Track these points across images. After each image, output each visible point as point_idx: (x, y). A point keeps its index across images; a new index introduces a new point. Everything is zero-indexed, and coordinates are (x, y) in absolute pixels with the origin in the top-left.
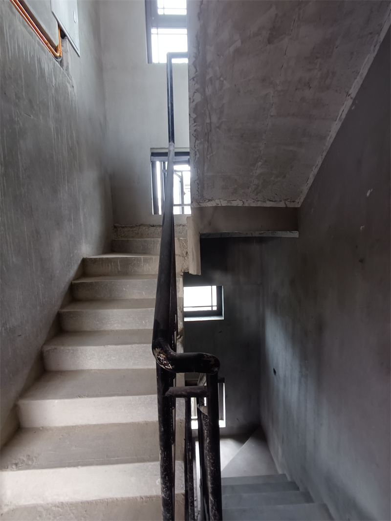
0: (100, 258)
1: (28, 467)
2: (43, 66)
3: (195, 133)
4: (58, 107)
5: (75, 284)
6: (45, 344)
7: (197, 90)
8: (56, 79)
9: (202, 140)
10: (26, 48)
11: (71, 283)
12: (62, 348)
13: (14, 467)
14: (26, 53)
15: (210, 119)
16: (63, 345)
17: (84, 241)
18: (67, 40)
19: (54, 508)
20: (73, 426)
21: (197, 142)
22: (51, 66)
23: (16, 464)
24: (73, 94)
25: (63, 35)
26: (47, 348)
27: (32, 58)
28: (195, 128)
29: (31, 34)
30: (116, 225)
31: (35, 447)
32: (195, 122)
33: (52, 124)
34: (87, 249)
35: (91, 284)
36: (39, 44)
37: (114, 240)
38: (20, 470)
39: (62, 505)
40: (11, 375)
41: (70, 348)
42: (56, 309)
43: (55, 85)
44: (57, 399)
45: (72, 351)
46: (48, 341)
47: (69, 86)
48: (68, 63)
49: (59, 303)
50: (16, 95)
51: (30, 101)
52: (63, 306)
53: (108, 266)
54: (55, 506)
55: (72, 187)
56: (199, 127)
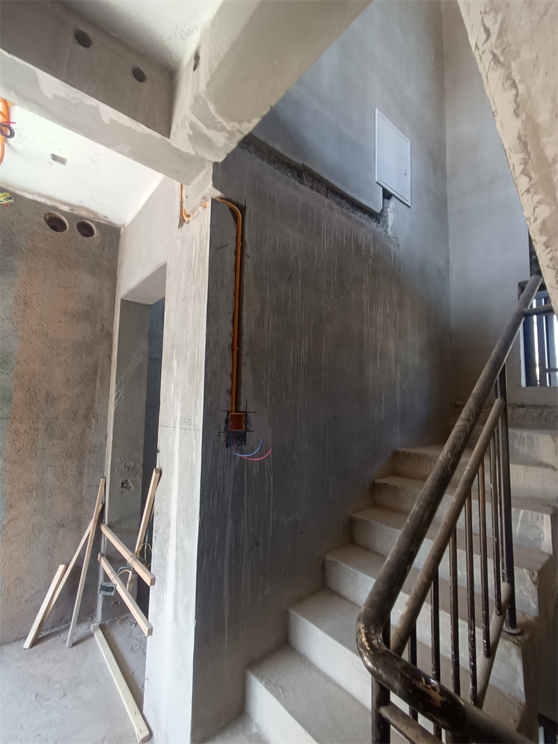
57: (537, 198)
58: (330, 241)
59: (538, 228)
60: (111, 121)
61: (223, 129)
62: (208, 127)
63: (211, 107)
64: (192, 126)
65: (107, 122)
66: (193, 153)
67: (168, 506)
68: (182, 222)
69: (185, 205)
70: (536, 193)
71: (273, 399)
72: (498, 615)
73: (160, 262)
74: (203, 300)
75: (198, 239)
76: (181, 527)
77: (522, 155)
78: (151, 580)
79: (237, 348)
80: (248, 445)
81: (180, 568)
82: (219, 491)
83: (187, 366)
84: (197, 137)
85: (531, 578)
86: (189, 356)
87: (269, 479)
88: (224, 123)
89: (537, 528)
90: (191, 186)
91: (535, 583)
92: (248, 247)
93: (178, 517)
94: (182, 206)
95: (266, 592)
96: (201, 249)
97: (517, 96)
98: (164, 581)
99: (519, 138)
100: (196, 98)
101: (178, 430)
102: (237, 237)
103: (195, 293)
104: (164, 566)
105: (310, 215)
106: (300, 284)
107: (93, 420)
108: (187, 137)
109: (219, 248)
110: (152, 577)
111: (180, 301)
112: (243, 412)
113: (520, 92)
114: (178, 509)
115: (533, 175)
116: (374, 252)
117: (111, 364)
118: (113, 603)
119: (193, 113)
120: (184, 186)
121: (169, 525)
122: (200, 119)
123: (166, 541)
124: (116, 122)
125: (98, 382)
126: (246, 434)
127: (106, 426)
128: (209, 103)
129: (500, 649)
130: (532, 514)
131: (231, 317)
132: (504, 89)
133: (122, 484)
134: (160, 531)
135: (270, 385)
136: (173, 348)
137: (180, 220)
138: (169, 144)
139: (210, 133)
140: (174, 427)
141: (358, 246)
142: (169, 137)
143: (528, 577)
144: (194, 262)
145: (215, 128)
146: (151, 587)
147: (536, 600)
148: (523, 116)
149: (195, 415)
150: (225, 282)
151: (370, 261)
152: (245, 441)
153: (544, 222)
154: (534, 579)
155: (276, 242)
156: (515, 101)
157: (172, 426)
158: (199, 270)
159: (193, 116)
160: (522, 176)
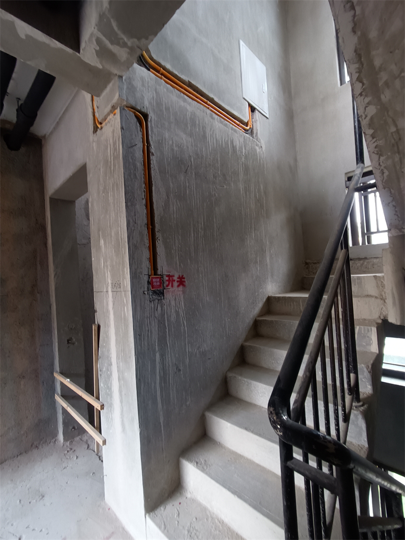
0: (283, 297)
1: (203, 470)
2: (235, 144)
3: (376, 149)
4: (246, 169)
5: (259, 320)
6: (229, 370)
7: (369, 104)
8: (245, 149)
9: (389, 154)
10: (222, 138)
11: (256, 319)
12: (240, 378)
13: (195, 464)
14: (222, 141)
15: (396, 126)
16: (241, 375)
17: (269, 280)
18: (257, 112)
19: (216, 521)
20: (240, 455)
21: (382, 158)
22: (242, 140)
23: (197, 463)
24: (262, 152)
25: (253, 109)
26: (230, 375)
27: (227, 143)
28: (376, 144)
29: (226, 125)
30: (308, 261)
31: (211, 456)
32: (373, 138)
33: (241, 186)
34: (273, 288)
35: (272, 322)
36: (232, 129)
37: (305, 277)
38: (198, 468)
39: (222, 522)
40: (202, 389)
41: (245, 380)
42: (240, 341)
43: (245, 154)
44: (229, 422)
45: (247, 383)
46: (231, 369)
47: (257, 148)
48: (257, 130)
49: (244, 336)
50: (213, 176)
51: (224, 175)
52: (246, 340)
53: (291, 305)
54: (218, 520)
55: (258, 233)
56: (381, 142)
57: (367, 100)
58: (213, 143)
59: (367, 123)
60: (27, 36)
61: (125, 45)
62: (112, 43)
63: (114, 25)
64: (99, 41)
65: (23, 37)
66: (101, 67)
67: (109, 350)
68: (96, 129)
69: (97, 115)
70: (366, 96)
71: (182, 265)
72: (350, 395)
73: (80, 163)
74: (121, 189)
75: (111, 141)
76: (121, 364)
77: (357, 66)
78: (101, 406)
79: (151, 227)
80: (166, 299)
81: (123, 393)
82: (148, 334)
83: (113, 243)
84: (103, 53)
85: (367, 369)
86: (113, 234)
87: (183, 323)
88: (125, 39)
89: (368, 337)
90: (101, 97)
91: (370, 372)
92: (152, 147)
93: (118, 358)
94: (94, 116)
95: (188, 403)
96: (115, 149)
97: (354, 16)
98: (111, 405)
99: (356, 51)
100: (101, 17)
101: (110, 293)
102: (143, 139)
103: (113, 185)
104: (110, 395)
105: (197, 122)
106: (194, 176)
107: (38, 295)
108: (94, 51)
109: (130, 148)
110: (102, 404)
111: (101, 192)
112: (160, 275)
113: (357, 13)
114: (117, 351)
115: (365, 82)
116: (245, 152)
117: (47, 250)
118: (71, 428)
119: (99, 30)
120: (95, 97)
121: (110, 364)
122: (104, 36)
123: (109, 376)
124: (31, 37)
125: (38, 265)
126: (163, 291)
127: (49, 299)
128: (112, 20)
129: (352, 417)
130: (364, 328)
131: (144, 201)
132: (345, 11)
133: (68, 341)
134: (104, 369)
135: (178, 254)
136: (99, 230)
137: (94, 127)
138: (80, 57)
139: (115, 49)
140: (107, 292)
141: (234, 147)
142: (79, 52)
143: (365, 369)
144: (110, 160)
145: (118, 44)
146: (101, 411)
147: (371, 383)
148: (359, 33)
149: (123, 280)
150: (137, 175)
151: (243, 159)
152: (164, 296)
153: (372, 118)
154: (369, 370)
155: (173, 142)
156: (353, 20)
157: (105, 290)
158: (115, 166)
159: (99, 33)
160: (357, 82)
